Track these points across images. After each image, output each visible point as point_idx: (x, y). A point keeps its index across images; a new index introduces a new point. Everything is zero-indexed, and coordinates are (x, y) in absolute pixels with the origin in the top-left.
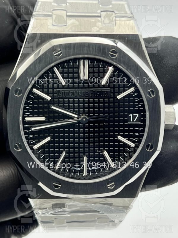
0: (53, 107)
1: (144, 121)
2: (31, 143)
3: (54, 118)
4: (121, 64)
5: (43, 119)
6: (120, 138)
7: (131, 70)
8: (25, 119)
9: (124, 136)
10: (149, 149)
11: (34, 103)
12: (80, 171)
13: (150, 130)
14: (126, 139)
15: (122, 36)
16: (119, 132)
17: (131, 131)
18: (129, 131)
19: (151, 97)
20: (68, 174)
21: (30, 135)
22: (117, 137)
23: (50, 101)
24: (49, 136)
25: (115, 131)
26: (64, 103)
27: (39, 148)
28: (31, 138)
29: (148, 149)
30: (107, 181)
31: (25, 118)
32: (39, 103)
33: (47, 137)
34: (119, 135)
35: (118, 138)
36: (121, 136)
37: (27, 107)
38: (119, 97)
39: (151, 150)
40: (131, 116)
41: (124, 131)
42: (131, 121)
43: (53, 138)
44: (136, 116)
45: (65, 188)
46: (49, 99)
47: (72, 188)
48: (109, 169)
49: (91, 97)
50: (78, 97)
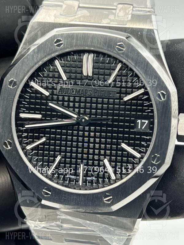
0: (50, 104)
1: (152, 129)
2: (25, 142)
3: (52, 116)
4: (129, 60)
5: (39, 116)
6: (124, 146)
7: (140, 68)
8: (20, 114)
9: (129, 145)
10: (155, 161)
11: (31, 98)
12: (76, 179)
13: (157, 140)
14: (132, 148)
15: (135, 29)
16: (123, 139)
17: (138, 139)
18: (134, 139)
19: (161, 101)
20: (62, 182)
21: (24, 134)
22: (120, 145)
24: (44, 136)
25: (118, 138)
26: (63, 100)
27: (32, 149)
28: (25, 137)
29: (153, 161)
30: (104, 194)
32: (36, 98)
33: (42, 137)
34: (123, 142)
35: (122, 145)
36: (126, 143)
37: (23, 102)
38: (126, 99)
39: (158, 163)
40: (139, 122)
41: (129, 139)
42: (139, 128)
43: (49, 139)
44: (145, 122)
45: (55, 196)
46: (47, 95)
47: (63, 197)
48: (109, 181)
49: (95, 96)
50: (80, 96)
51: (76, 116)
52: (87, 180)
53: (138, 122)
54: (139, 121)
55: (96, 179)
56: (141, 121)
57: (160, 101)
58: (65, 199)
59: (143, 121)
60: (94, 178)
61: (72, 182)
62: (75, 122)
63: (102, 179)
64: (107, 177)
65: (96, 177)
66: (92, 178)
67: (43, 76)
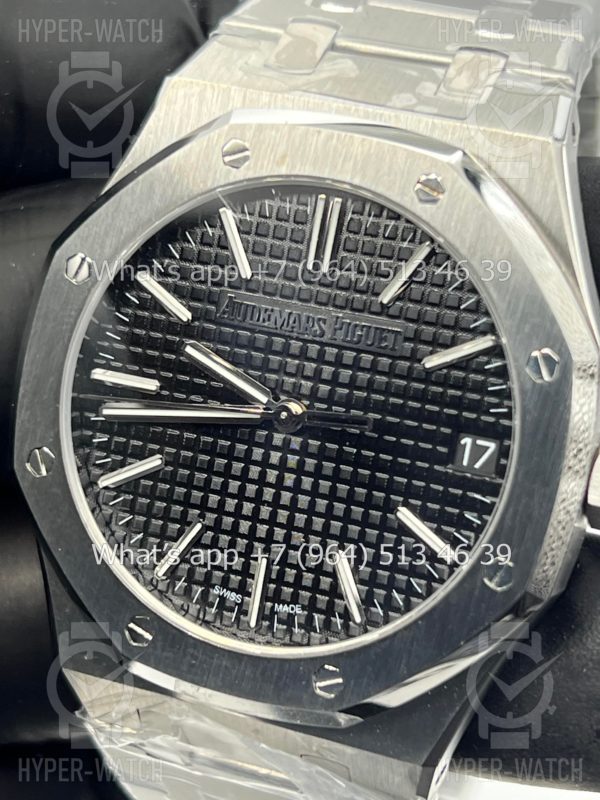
0: (189, 350)
1: (501, 471)
2: (98, 462)
3: (192, 390)
5: (152, 385)
6: (405, 515)
8: (93, 371)
9: (424, 515)
10: (496, 579)
11: (135, 322)
12: (240, 605)
13: (511, 510)
14: (431, 529)
16: (408, 493)
17: (453, 501)
18: (445, 499)
19: (539, 381)
20: (197, 606)
21: (98, 435)
22: (394, 511)
23: (188, 324)
24: (160, 452)
25: (390, 488)
26: (234, 342)
27: (119, 489)
28: (101, 446)
29: (491, 580)
31: (94, 368)
32: (152, 325)
33: (152, 453)
34: (406, 504)
35: (399, 514)
36: (412, 509)
37: (108, 333)
38: (431, 362)
39: (505, 588)
40: (465, 445)
41: (427, 495)
42: (465, 463)
43: (173, 461)
44: (487, 448)
45: (163, 650)
46: (185, 320)
47: (189, 658)
48: (346, 626)
49: (333, 342)
50: (287, 334)
51: (264, 399)
52: (276, 613)
53: (463, 442)
54: (467, 441)
55: (306, 613)
56: (474, 444)
57: (534, 383)
58: (193, 666)
59: (480, 442)
60: (298, 610)
61: (229, 614)
62: (259, 417)
63: (323, 617)
64: (342, 611)
65: (303, 608)
66: (292, 609)
67: (181, 256)
